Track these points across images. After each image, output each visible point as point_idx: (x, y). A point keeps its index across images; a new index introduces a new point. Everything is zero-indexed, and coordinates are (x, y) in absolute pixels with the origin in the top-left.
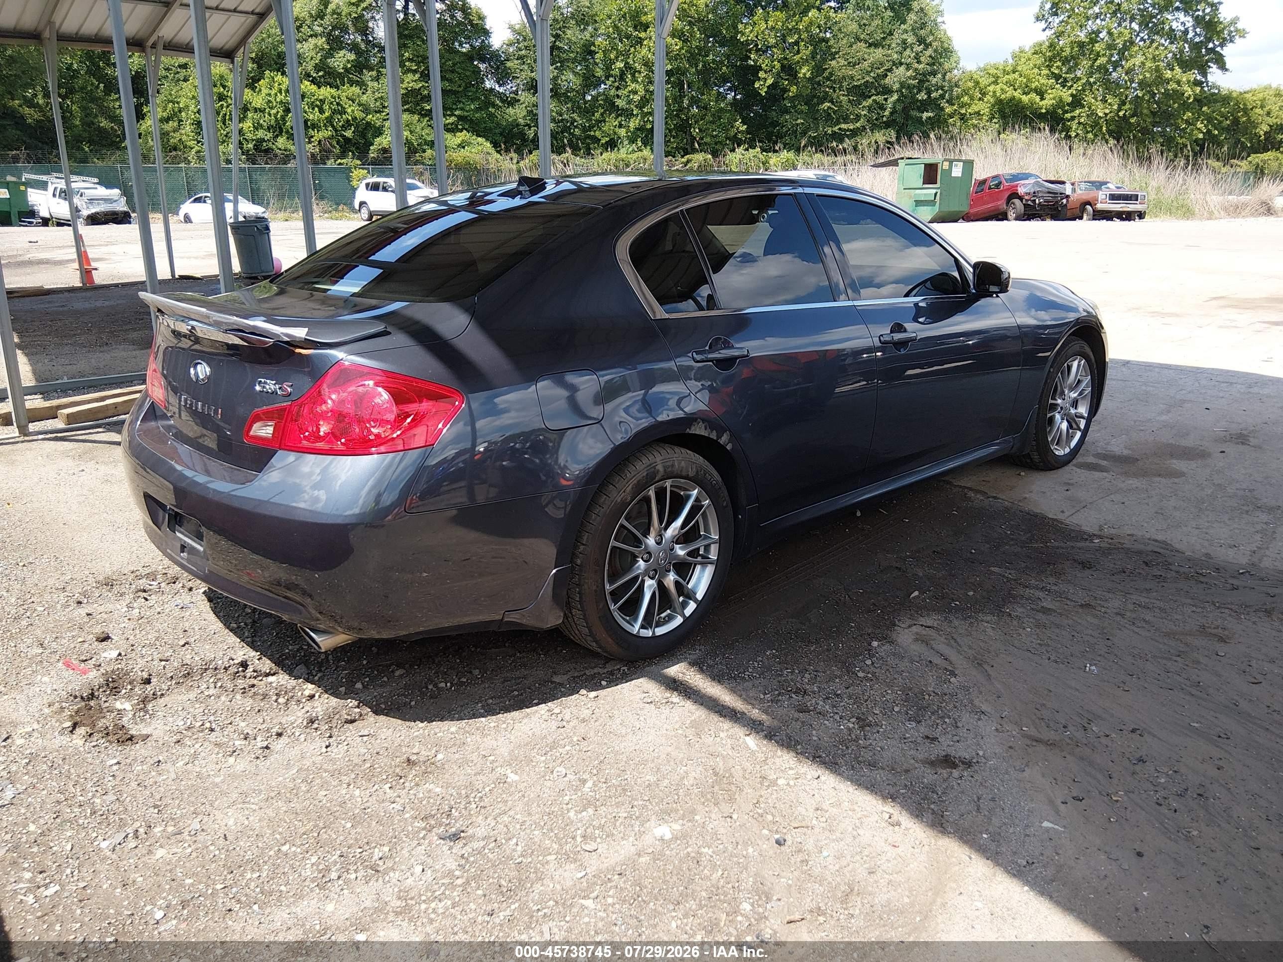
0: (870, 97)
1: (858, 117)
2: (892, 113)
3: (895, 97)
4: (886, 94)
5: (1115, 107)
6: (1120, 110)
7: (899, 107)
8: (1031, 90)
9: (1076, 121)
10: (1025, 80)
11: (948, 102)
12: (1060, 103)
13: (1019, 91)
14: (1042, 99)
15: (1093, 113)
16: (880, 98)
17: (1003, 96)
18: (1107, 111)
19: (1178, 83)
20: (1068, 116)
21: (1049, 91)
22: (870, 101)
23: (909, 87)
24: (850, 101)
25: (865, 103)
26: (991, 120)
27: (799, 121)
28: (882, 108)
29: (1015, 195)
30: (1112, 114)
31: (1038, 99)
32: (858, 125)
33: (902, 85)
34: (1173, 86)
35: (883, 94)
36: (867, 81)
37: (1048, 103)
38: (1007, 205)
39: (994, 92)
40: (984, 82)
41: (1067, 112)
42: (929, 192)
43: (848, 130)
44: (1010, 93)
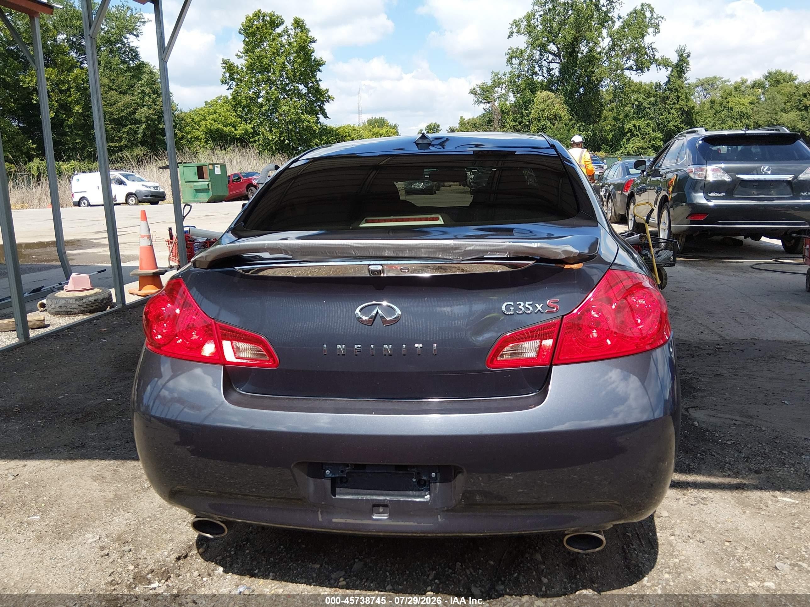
0: (127, 126)
1: (120, 139)
2: (143, 137)
3: (144, 126)
4: (137, 124)
5: (278, 135)
6: (280, 137)
7: (148, 132)
8: (228, 124)
9: (258, 143)
10: (223, 118)
11: (179, 130)
12: (246, 132)
13: (221, 124)
14: (236, 130)
15: (266, 139)
16: (134, 127)
17: (212, 127)
18: (274, 137)
19: (309, 122)
20: (251, 140)
21: (239, 125)
22: (127, 128)
23: (152, 120)
24: (112, 128)
25: (124, 130)
26: (206, 142)
27: (78, 141)
28: (136, 132)
29: (250, 185)
30: (277, 139)
31: (233, 129)
32: (122, 144)
33: (148, 119)
34: (306, 124)
35: (135, 124)
36: (122, 116)
37: (239, 132)
38: (247, 191)
39: (206, 125)
40: (197, 119)
41: (250, 138)
42: (203, 184)
43: (116, 147)
44: (216, 126)
